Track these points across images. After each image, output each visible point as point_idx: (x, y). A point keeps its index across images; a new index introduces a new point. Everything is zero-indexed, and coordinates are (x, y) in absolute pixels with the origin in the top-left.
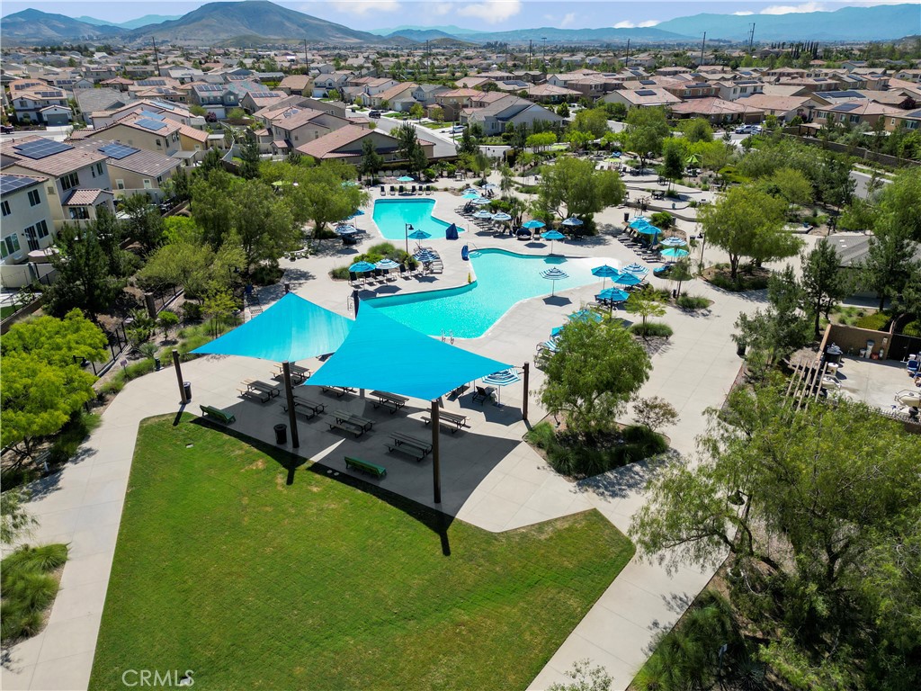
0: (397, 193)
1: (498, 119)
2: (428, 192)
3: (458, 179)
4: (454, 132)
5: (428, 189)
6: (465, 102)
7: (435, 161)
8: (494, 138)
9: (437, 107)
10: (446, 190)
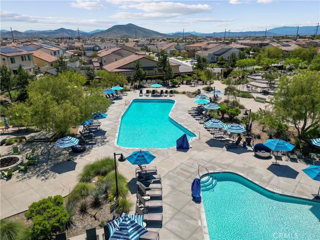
0: (150, 94)
1: (215, 55)
2: (171, 95)
3: (193, 85)
4: (192, 62)
5: (171, 92)
6: (198, 49)
7: (179, 75)
8: (213, 64)
9: (185, 51)
10: (184, 93)
